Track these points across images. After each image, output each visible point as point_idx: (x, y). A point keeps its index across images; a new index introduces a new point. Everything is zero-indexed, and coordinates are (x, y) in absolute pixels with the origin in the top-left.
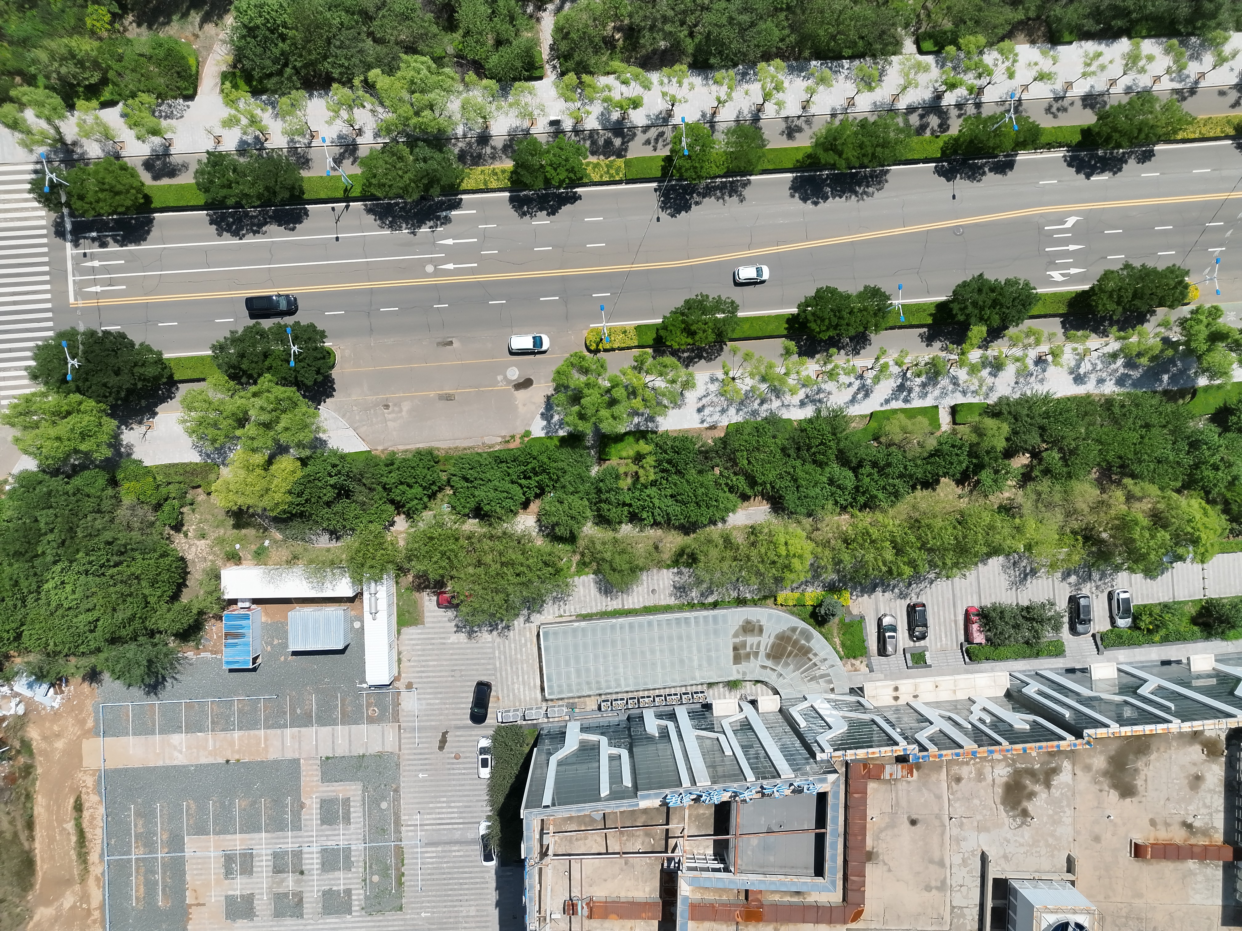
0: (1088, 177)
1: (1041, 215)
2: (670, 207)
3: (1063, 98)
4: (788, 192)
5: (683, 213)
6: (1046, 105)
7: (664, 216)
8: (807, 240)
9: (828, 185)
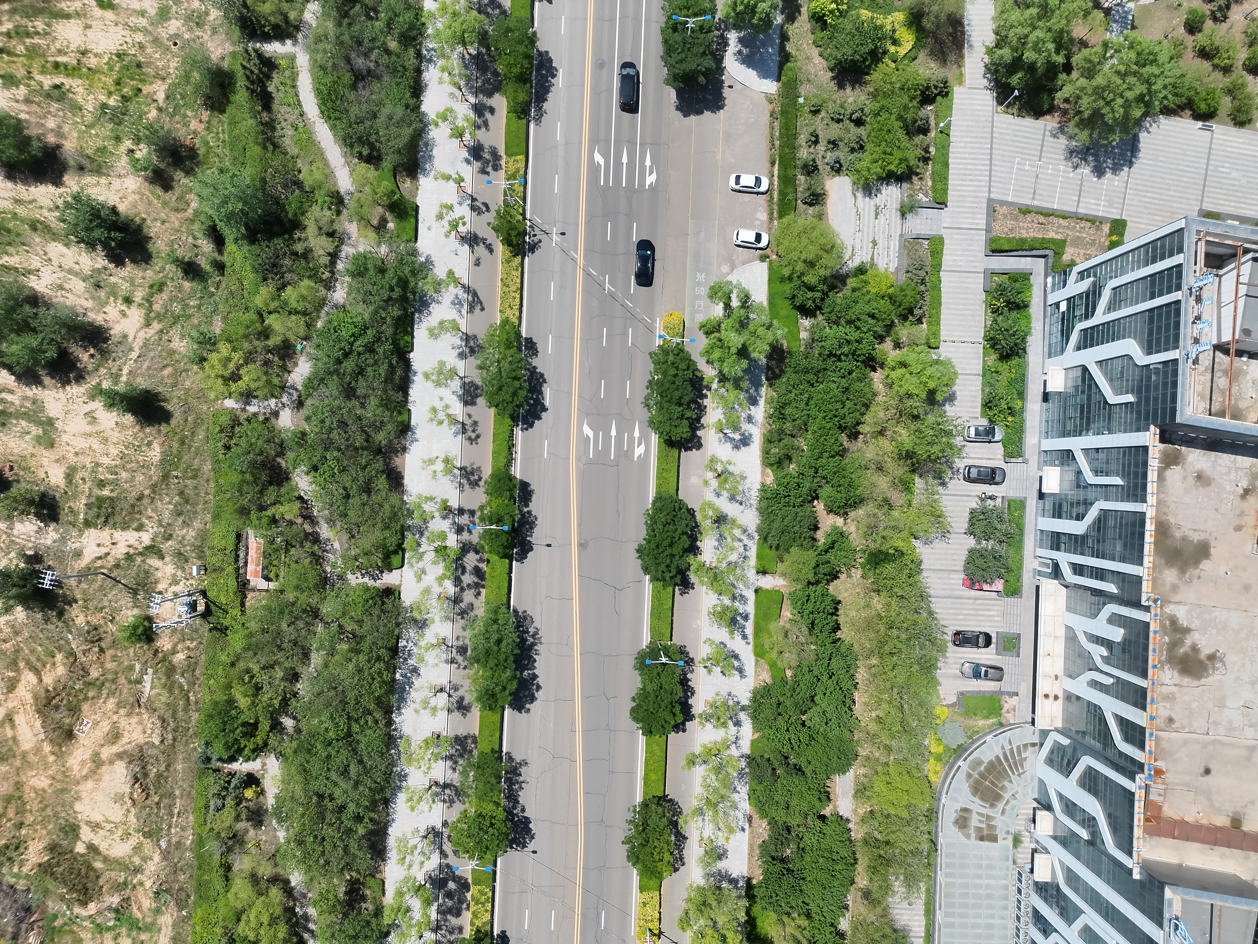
0: (545, 409)
1: (578, 460)
2: (524, 838)
3: (463, 424)
4: (524, 714)
5: (531, 826)
6: (467, 443)
7: (531, 846)
8: (573, 700)
9: (521, 674)
